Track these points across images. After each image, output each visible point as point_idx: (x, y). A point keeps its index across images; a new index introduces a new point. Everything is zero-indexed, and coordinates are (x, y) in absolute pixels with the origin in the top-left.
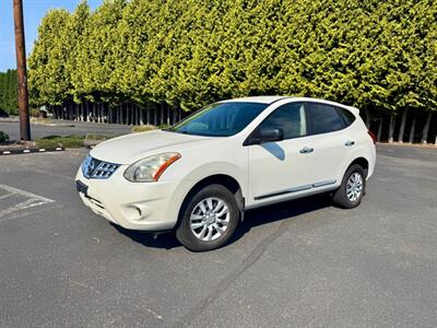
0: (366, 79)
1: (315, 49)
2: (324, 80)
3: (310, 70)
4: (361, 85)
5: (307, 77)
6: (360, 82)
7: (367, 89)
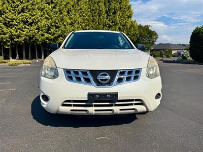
0: (42, 30)
1: (10, 11)
2: (19, 29)
3: (9, 22)
4: (40, 33)
5: (7, 26)
6: (39, 32)
7: (43, 35)
